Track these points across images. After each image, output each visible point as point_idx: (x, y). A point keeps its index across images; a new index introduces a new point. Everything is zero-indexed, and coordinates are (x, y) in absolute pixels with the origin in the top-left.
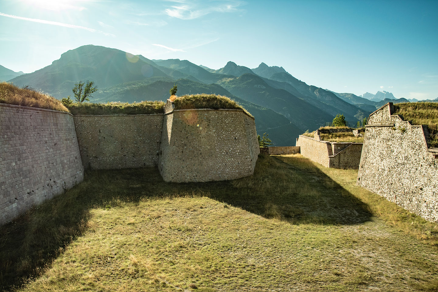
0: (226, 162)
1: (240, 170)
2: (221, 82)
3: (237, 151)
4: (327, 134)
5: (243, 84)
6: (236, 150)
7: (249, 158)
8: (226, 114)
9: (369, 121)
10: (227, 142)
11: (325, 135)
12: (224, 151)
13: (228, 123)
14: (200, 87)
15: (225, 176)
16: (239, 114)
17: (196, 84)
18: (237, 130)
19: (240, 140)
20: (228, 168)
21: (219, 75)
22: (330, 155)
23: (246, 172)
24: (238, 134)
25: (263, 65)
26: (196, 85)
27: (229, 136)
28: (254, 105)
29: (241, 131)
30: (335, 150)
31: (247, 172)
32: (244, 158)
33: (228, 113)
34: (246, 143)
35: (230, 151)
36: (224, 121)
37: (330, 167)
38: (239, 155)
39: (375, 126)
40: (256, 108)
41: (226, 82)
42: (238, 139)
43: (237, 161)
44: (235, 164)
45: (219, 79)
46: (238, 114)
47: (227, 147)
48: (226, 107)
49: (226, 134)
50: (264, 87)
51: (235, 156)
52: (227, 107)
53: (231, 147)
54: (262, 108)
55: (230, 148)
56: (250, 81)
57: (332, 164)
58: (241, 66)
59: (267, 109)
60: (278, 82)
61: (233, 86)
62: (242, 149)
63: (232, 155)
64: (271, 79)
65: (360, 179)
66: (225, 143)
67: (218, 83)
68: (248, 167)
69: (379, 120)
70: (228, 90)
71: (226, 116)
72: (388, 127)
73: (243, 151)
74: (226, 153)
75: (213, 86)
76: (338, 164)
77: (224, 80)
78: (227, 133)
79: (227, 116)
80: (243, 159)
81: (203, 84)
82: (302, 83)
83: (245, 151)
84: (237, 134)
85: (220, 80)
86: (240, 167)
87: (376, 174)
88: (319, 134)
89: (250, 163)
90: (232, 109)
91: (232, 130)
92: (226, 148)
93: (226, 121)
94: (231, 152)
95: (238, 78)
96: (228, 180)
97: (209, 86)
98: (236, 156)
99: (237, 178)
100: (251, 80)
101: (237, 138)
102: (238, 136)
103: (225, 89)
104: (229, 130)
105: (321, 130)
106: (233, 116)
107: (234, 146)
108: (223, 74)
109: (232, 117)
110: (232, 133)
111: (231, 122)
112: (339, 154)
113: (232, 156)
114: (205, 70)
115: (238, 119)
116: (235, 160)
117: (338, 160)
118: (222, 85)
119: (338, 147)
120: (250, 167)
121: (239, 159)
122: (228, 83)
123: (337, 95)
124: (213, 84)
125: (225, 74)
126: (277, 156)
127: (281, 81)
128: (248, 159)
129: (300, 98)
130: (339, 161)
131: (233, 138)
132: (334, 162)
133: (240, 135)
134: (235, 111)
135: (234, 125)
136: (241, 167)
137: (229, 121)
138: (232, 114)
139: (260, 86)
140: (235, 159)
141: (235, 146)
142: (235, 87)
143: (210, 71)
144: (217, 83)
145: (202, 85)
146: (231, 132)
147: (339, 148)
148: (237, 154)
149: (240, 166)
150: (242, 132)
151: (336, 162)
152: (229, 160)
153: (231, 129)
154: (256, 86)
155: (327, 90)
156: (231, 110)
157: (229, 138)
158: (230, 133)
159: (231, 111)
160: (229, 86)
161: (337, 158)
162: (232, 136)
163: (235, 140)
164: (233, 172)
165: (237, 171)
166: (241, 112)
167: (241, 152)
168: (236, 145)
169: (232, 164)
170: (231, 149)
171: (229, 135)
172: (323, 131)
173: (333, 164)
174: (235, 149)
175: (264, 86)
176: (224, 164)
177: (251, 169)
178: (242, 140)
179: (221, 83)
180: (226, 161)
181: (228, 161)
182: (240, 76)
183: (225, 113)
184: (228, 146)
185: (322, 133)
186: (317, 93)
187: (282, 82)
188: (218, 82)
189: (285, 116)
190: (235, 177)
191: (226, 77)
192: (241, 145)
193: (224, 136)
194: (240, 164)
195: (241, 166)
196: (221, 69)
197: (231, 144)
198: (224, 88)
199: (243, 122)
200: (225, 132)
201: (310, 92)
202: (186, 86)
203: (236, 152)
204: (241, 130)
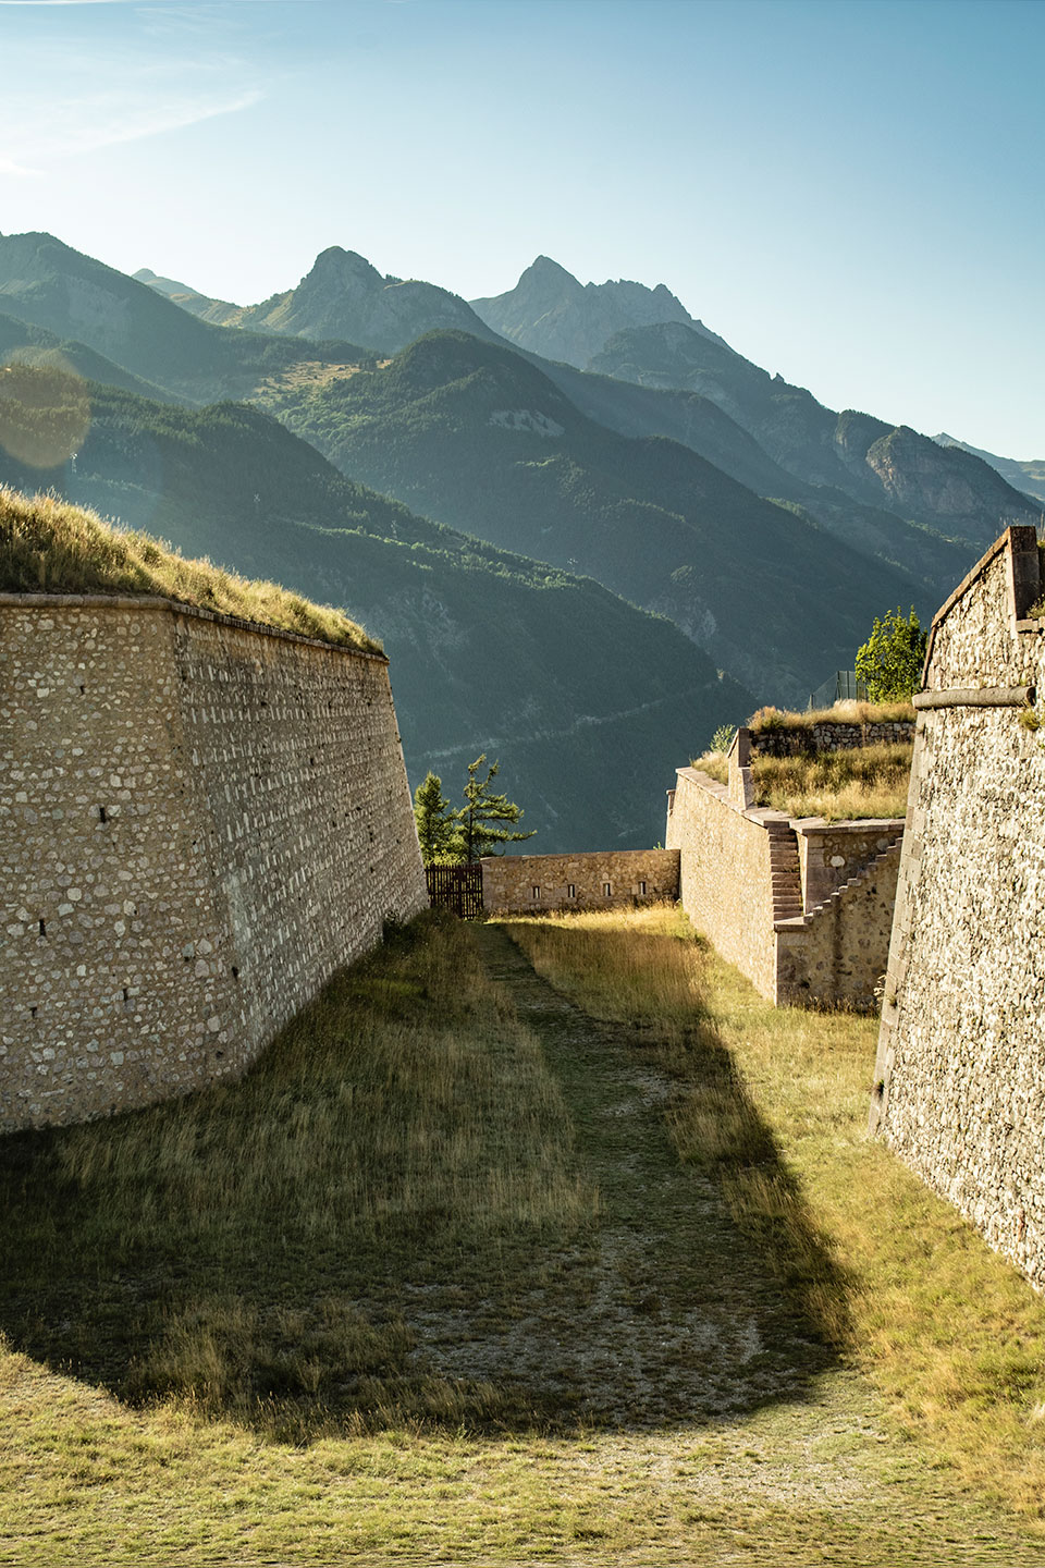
0: (37, 996)
1: (137, 1048)
2: (280, 392)
3: (113, 909)
4: (797, 762)
5: (422, 409)
6: (108, 900)
7: (208, 958)
8: (36, 632)
9: (932, 665)
10: (40, 840)
11: (784, 764)
12: (23, 915)
13: (48, 701)
14: (138, 426)
15: (26, 1100)
16: (136, 629)
17: (114, 405)
18: (118, 750)
19: (135, 827)
20: (53, 1035)
21: (267, 341)
22: (783, 910)
23: (183, 1058)
24: (123, 777)
25: (545, 276)
26: (110, 412)
27: (57, 794)
28: (489, 554)
29: (146, 759)
30: (813, 874)
31: (194, 1063)
32: (166, 961)
33: (46, 624)
34: (183, 849)
35: (65, 909)
36: (20, 686)
37: (779, 999)
38: (134, 935)
39: (957, 705)
40: (504, 574)
41: (308, 389)
42: (128, 817)
43: (114, 980)
44: (104, 1007)
45: (264, 370)
46: (121, 631)
47: (47, 884)
48: (34, 578)
49: (35, 781)
50: (554, 429)
51: (101, 944)
52: (42, 579)
53: (69, 881)
54: (543, 575)
55: (64, 890)
56: (462, 383)
57: (792, 977)
58: (405, 278)
59: (569, 579)
60: (640, 388)
61: (357, 420)
62: (153, 896)
63: (77, 937)
64: (595, 371)
65: (886, 1091)
66: (26, 854)
67: (263, 397)
68: (199, 1027)
69: (971, 660)
70: (323, 451)
71: (34, 649)
72: (1009, 711)
73: (164, 907)
74: (35, 928)
75: (225, 420)
76: (830, 977)
77: (296, 379)
78: (39, 772)
79: (39, 645)
80: (160, 966)
81: (159, 403)
82: (787, 397)
83: (177, 904)
84: (116, 782)
85: (270, 381)
86: (138, 1026)
87: (950, 1057)
88: (745, 760)
89: (215, 994)
90: (78, 590)
91: (77, 752)
92: (34, 886)
93: (32, 683)
94: (70, 916)
95: (387, 363)
96: (47, 1125)
97: (199, 421)
98: (106, 949)
99: (114, 1107)
100: (469, 379)
101: (113, 810)
102: (125, 795)
103: (301, 445)
104: (59, 754)
105: (764, 730)
106: (90, 645)
107: (95, 872)
108: (290, 334)
109: (81, 654)
110: (79, 774)
111: (72, 691)
112: (838, 908)
113: (82, 951)
114: (171, 303)
115: (122, 666)
116: (98, 975)
117: (828, 946)
118: (282, 417)
119: (829, 853)
120: (214, 1024)
121: (132, 968)
122: (326, 397)
123: (1009, 478)
124: (227, 408)
125: (302, 334)
126: (531, 920)
127: (656, 386)
128: (201, 962)
129: (776, 501)
130: (839, 957)
131: (86, 811)
132: (803, 966)
133: (142, 787)
134: (101, 606)
135: (97, 715)
136: (145, 1030)
137: (59, 688)
138: (79, 631)
139: (526, 422)
140: (104, 970)
141: (102, 868)
142: (372, 426)
143: (205, 317)
144: (253, 401)
145: (155, 409)
146: (70, 770)
147: (838, 861)
148: (120, 928)
149: (138, 1019)
150: (153, 767)
151: (819, 966)
152: (56, 975)
153: (75, 744)
154: (500, 416)
155: (950, 444)
156: (68, 599)
157: (59, 814)
158: (62, 771)
159: (71, 606)
160: (330, 424)
161: (825, 930)
162: (79, 799)
163: (100, 827)
164: (85, 1063)
165: (117, 1058)
166: (148, 617)
167: (148, 915)
168: (107, 869)
169: (79, 1009)
170: (74, 894)
171: (57, 787)
172: (775, 740)
173: (798, 977)
174: (101, 892)
175: (550, 422)
176: (19, 1008)
177: (223, 1037)
178: (154, 825)
179: (279, 398)
180: (33, 989)
181: (48, 987)
182: (398, 349)
183: (29, 628)
184: (51, 874)
185: (763, 751)
186: (882, 465)
187: (665, 387)
188: (260, 390)
189: (687, 631)
190: (104, 1102)
191: (310, 359)
192: (144, 862)
193: (22, 797)
194: (141, 1007)
195: (144, 1022)
196: (277, 299)
197: (76, 859)
198: (300, 432)
199: (166, 690)
200: (28, 771)
201: (840, 453)
202: (47, 418)
203: (109, 917)
204: (150, 752)
